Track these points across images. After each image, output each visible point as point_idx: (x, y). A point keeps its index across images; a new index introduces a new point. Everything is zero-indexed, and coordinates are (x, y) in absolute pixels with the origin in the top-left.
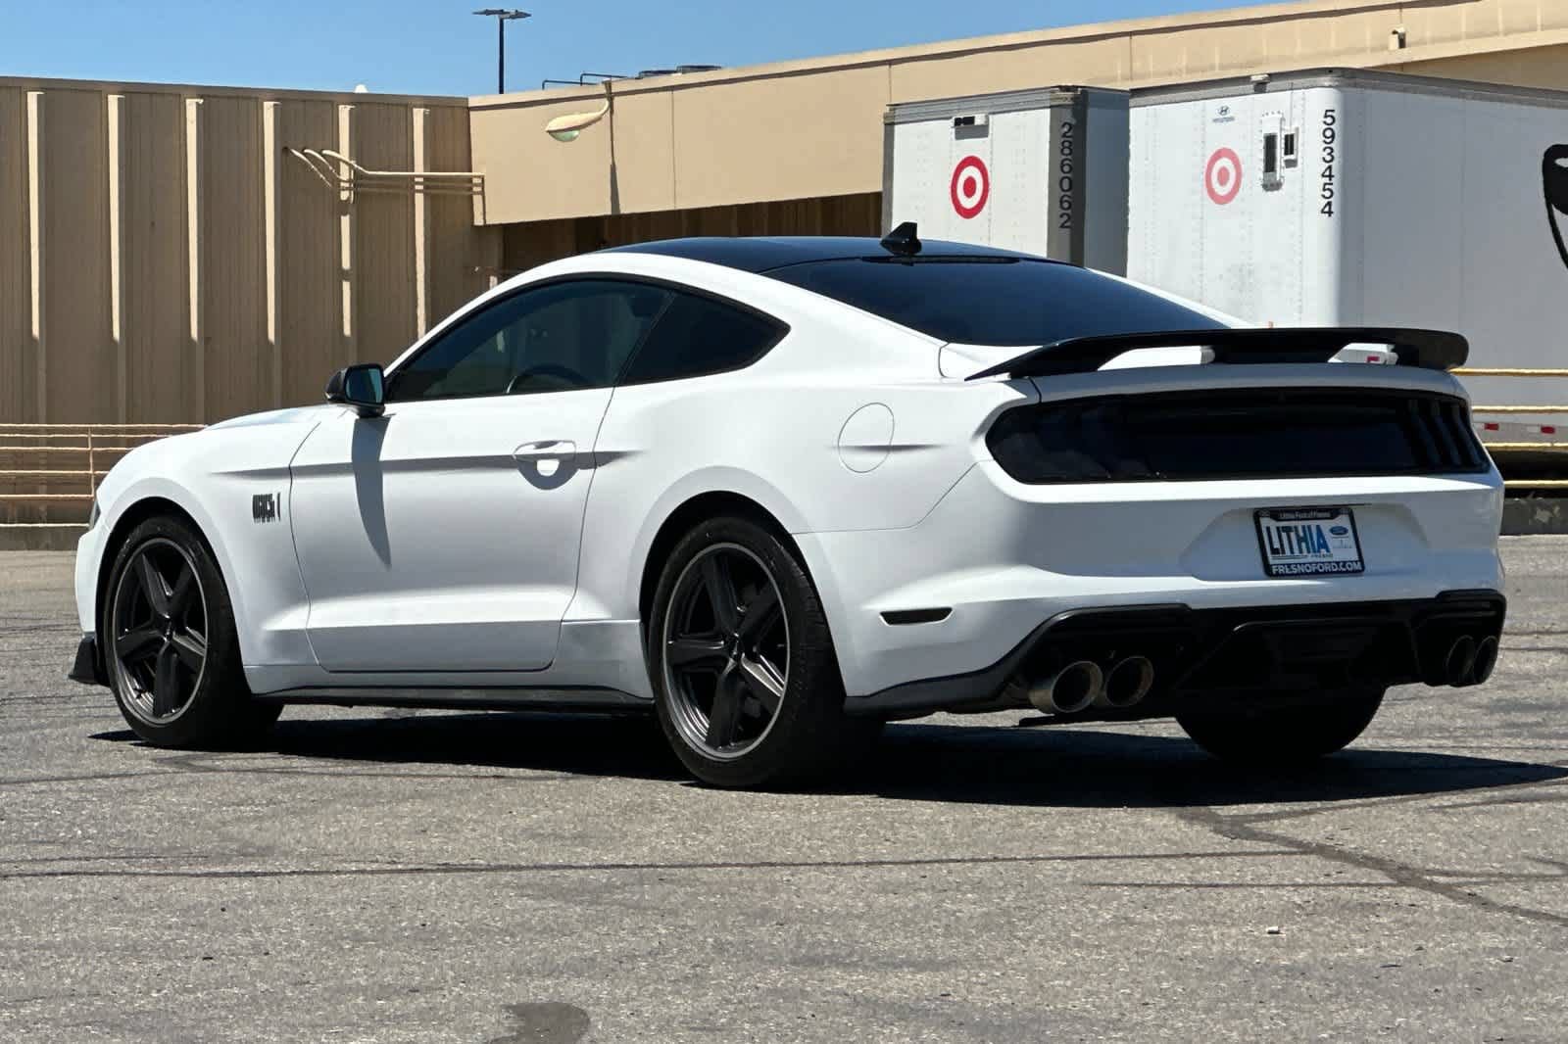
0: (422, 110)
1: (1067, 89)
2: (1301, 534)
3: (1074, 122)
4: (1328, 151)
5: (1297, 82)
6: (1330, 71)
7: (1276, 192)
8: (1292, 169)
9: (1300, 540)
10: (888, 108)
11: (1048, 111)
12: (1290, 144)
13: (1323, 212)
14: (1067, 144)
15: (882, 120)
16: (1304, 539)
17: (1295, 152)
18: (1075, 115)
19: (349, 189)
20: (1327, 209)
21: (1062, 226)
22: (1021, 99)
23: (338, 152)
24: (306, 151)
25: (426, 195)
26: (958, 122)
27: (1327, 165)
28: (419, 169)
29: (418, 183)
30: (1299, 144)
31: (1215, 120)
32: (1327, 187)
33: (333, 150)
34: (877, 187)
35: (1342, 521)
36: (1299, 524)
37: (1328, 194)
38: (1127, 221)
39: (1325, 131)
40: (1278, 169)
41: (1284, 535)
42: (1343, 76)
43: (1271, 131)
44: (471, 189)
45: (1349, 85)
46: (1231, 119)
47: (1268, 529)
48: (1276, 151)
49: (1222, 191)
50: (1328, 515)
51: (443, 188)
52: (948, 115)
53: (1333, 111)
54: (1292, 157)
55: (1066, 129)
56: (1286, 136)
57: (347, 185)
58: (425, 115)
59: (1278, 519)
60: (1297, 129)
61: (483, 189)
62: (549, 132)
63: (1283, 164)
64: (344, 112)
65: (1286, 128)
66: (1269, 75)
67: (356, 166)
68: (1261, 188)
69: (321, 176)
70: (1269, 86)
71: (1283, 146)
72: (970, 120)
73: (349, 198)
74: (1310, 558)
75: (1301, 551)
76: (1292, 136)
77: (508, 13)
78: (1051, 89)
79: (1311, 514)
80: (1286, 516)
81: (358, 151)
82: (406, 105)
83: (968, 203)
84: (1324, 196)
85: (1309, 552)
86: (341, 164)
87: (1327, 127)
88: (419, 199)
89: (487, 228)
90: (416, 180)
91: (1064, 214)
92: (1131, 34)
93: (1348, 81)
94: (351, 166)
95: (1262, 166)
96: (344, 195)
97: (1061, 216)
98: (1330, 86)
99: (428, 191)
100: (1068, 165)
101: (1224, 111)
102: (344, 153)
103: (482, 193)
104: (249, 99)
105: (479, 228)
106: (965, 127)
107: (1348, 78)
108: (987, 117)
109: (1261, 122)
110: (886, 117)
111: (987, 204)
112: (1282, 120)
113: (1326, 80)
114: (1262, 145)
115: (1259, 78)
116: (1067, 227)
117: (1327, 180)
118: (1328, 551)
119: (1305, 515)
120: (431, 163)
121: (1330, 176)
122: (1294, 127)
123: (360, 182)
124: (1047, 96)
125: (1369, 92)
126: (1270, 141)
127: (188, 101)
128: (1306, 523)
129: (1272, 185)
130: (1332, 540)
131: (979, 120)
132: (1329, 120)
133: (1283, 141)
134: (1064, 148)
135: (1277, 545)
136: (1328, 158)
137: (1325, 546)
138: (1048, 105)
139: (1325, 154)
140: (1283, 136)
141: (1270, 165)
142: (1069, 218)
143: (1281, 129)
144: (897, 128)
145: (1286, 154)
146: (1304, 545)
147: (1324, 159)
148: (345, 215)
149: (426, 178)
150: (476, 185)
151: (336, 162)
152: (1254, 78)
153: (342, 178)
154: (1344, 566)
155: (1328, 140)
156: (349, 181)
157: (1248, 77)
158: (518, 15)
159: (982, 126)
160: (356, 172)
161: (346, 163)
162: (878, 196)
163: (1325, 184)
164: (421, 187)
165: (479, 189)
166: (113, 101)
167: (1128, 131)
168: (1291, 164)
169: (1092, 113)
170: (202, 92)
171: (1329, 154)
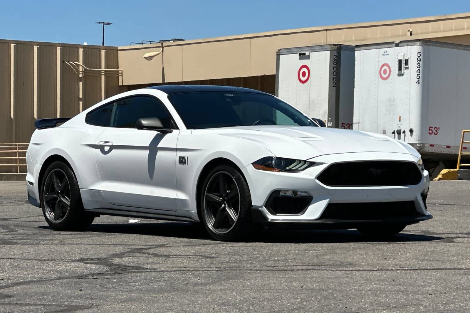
0: (104, 50)
1: (335, 45)
3: (337, 55)
4: (419, 64)
5: (409, 43)
6: (419, 40)
7: (402, 77)
8: (407, 70)
10: (278, 50)
11: (329, 51)
12: (406, 62)
13: (417, 83)
14: (335, 62)
15: (276, 54)
17: (408, 65)
18: (338, 53)
19: (82, 74)
20: (418, 82)
21: (333, 86)
22: (320, 48)
23: (79, 63)
24: (69, 62)
25: (105, 76)
26: (300, 54)
27: (418, 69)
28: (103, 68)
29: (103, 72)
30: (410, 62)
31: (383, 55)
32: (418, 75)
33: (77, 62)
34: (274, 73)
37: (418, 77)
38: (354, 85)
39: (417, 59)
40: (403, 70)
42: (423, 42)
43: (400, 58)
44: (118, 74)
45: (425, 45)
46: (388, 54)
48: (403, 64)
49: (385, 76)
51: (110, 74)
52: (297, 53)
53: (420, 52)
54: (407, 66)
55: (335, 57)
56: (405, 60)
57: (82, 73)
58: (105, 52)
60: (409, 58)
61: (122, 74)
62: (145, 57)
63: (404, 68)
64: (81, 51)
65: (405, 57)
66: (400, 41)
67: (85, 67)
68: (397, 75)
69: (74, 70)
70: (400, 45)
71: (404, 63)
72: (304, 54)
73: (82, 76)
76: (407, 60)
77: (105, 23)
78: (330, 45)
81: (85, 62)
82: (99, 49)
83: (303, 79)
84: (417, 78)
86: (80, 66)
87: (418, 57)
88: (103, 77)
89: (122, 86)
90: (102, 71)
91: (334, 83)
92: (326, 30)
93: (424, 44)
94: (82, 66)
95: (397, 69)
96: (81, 76)
97: (333, 83)
98: (419, 45)
99: (106, 75)
100: (335, 68)
101: (386, 52)
102: (81, 63)
103: (122, 76)
104: (53, 46)
105: (121, 86)
106: (303, 56)
107: (425, 42)
108: (310, 53)
109: (398, 56)
110: (277, 53)
111: (309, 79)
112: (404, 55)
113: (418, 43)
114: (397, 63)
115: (397, 42)
116: (335, 87)
117: (418, 73)
120: (107, 66)
121: (419, 72)
122: (408, 57)
123: (86, 72)
124: (329, 47)
125: (431, 47)
126: (400, 61)
127: (35, 46)
129: (401, 75)
131: (307, 54)
132: (419, 55)
133: (404, 61)
134: (334, 62)
136: (419, 67)
138: (329, 50)
139: (418, 66)
140: (404, 60)
141: (400, 68)
142: (335, 84)
143: (404, 58)
144: (281, 56)
145: (405, 65)
147: (417, 67)
148: (81, 82)
149: (105, 71)
150: (120, 73)
151: (78, 65)
152: (395, 42)
153: (80, 70)
155: (419, 61)
156: (82, 71)
157: (394, 42)
158: (109, 24)
159: (308, 56)
160: (84, 68)
161: (81, 66)
162: (274, 75)
163: (418, 74)
164: (104, 74)
165: (121, 74)
166: (12, 46)
167: (355, 58)
168: (407, 68)
169: (343, 52)
170: (40, 44)
171: (419, 65)
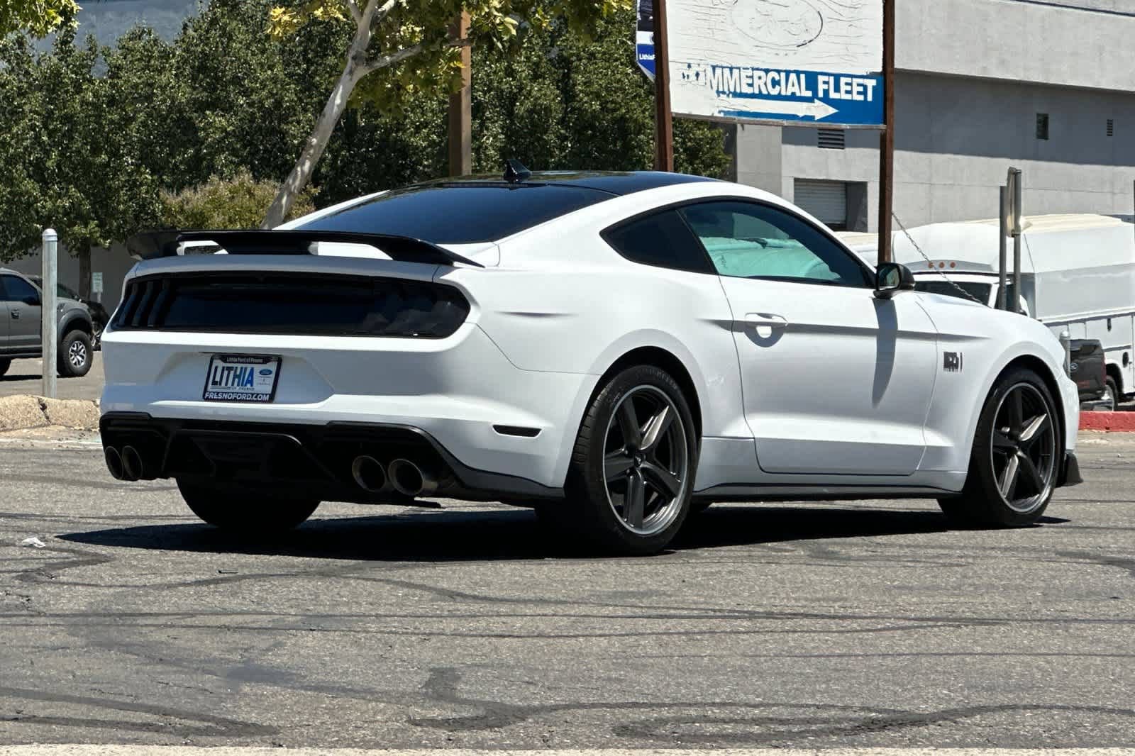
2: (238, 373)
9: (235, 376)
16: (239, 377)
35: (272, 366)
36: (239, 366)
41: (226, 372)
47: (216, 368)
50: (261, 361)
59: (225, 361)
74: (238, 389)
75: (233, 384)
79: (248, 360)
80: (231, 359)
85: (238, 385)
118: (252, 385)
119: (244, 360)
128: (244, 365)
130: (257, 378)
135: (218, 379)
137: (251, 382)
146: (237, 380)
154: (256, 397)
